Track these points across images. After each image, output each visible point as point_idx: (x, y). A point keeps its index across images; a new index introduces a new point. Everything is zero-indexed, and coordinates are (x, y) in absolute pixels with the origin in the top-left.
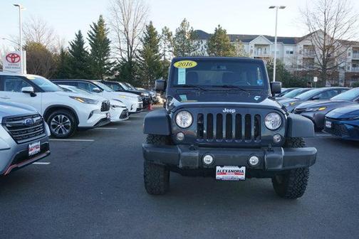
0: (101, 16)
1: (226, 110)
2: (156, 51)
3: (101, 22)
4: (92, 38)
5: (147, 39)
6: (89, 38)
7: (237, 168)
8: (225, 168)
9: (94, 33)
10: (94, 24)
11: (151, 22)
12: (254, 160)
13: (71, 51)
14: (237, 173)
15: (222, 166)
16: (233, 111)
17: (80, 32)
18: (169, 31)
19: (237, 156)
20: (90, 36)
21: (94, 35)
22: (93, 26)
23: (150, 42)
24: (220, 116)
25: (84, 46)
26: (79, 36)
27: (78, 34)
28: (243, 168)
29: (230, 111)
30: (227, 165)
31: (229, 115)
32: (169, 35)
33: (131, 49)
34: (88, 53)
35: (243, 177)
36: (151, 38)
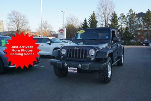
0: (94, 12)
1: (76, 48)
2: (117, 24)
3: (94, 14)
4: (90, 21)
5: (113, 19)
6: (89, 21)
7: (74, 68)
8: (71, 68)
9: (91, 19)
10: (91, 15)
11: (115, 12)
12: (80, 66)
13: (82, 27)
14: (75, 70)
15: (70, 67)
16: (78, 48)
17: (86, 19)
18: (124, 15)
19: (74, 64)
20: (89, 20)
21: (91, 20)
22: (91, 16)
23: (114, 20)
24: (74, 50)
25: (87, 25)
26: (86, 21)
27: (85, 20)
28: (76, 69)
29: (77, 48)
30: (71, 67)
31: (77, 50)
32: (124, 16)
33: (107, 24)
34: (89, 27)
35: (76, 72)
36: (115, 19)
